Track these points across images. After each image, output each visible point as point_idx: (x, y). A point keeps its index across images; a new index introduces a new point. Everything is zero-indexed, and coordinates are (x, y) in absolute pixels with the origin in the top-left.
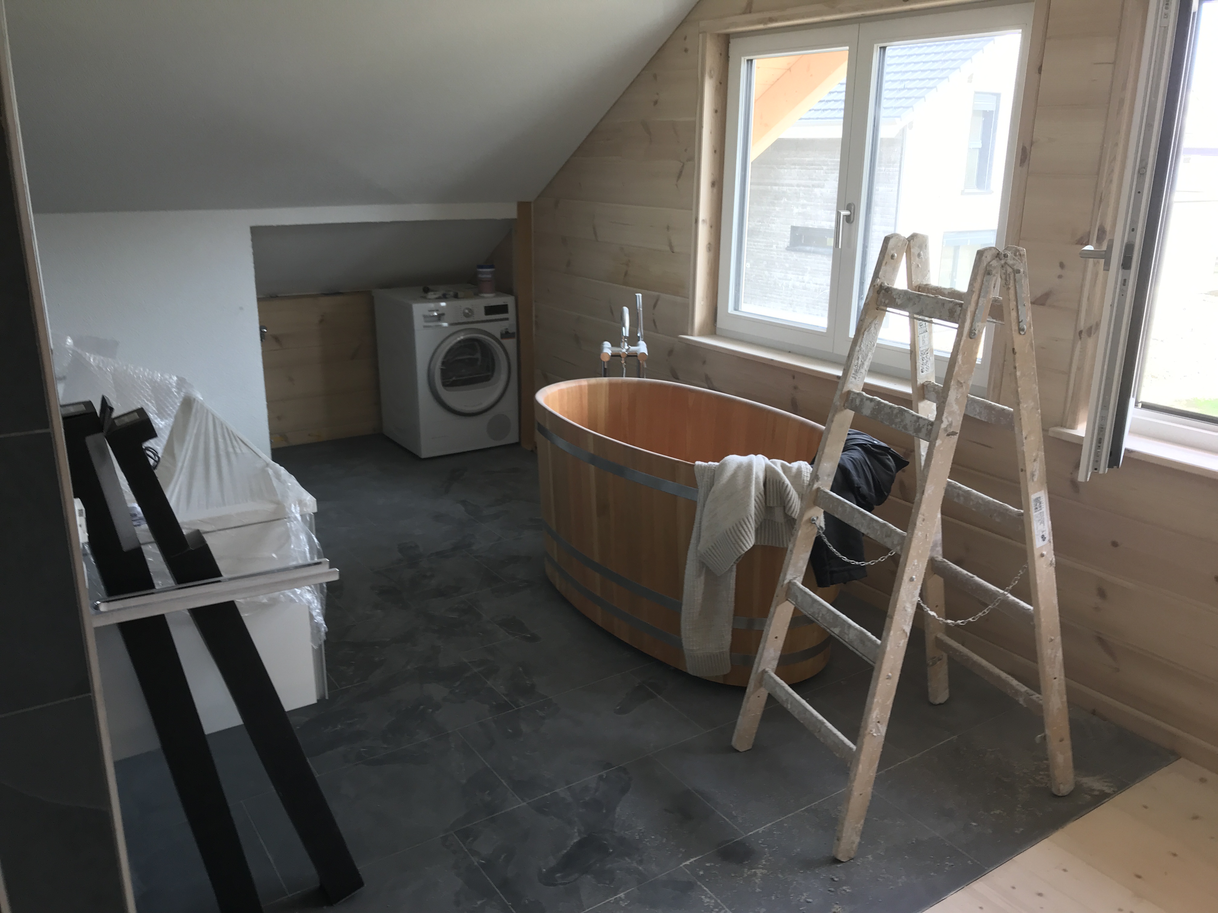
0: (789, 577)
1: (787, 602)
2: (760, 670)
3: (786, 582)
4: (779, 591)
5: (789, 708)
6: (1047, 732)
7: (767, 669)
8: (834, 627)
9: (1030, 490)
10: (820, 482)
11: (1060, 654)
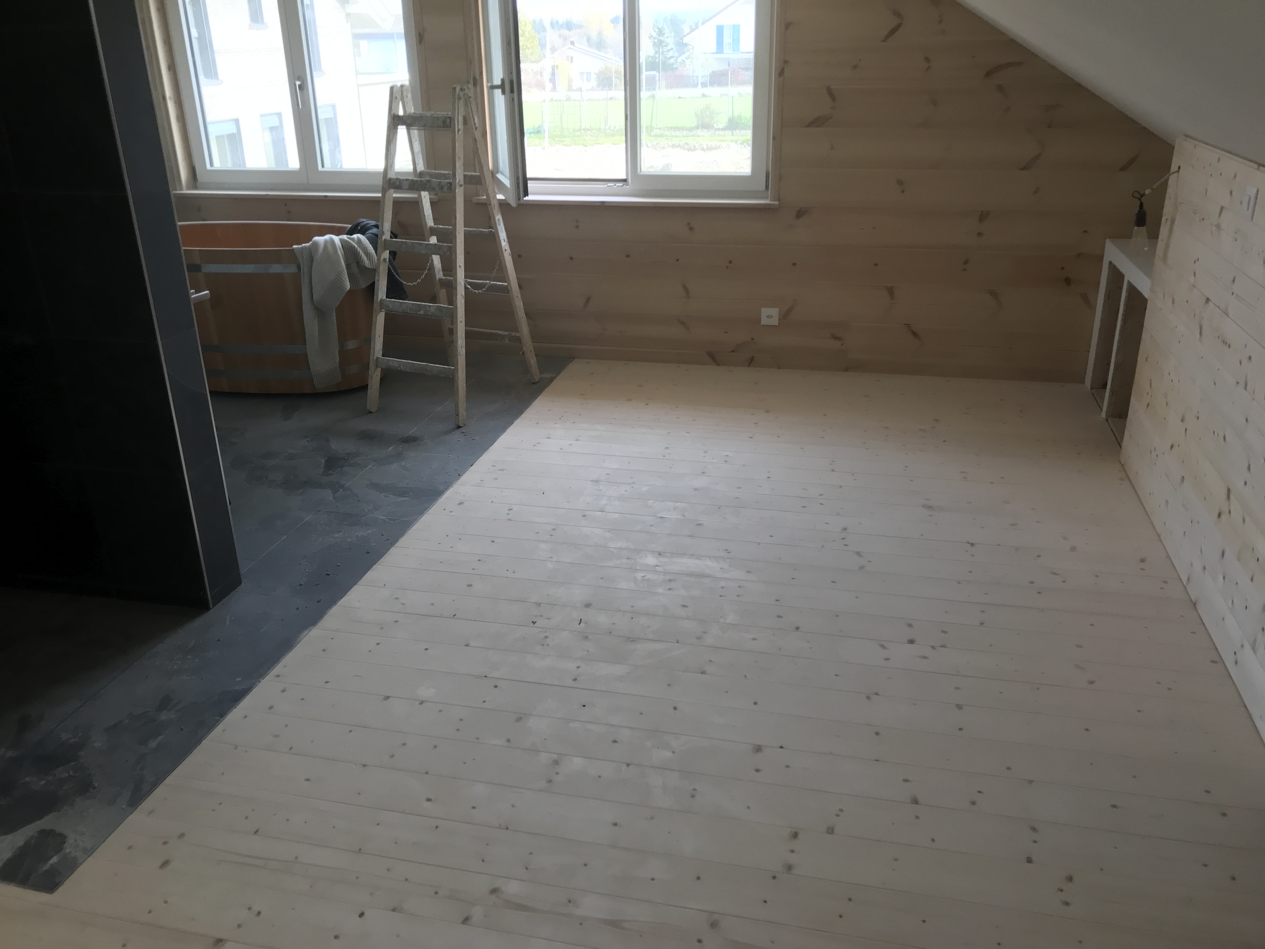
0: (380, 297)
1: (381, 312)
2: (375, 358)
3: (379, 300)
4: (376, 306)
5: (402, 368)
6: (524, 349)
7: (379, 357)
8: (420, 311)
9: (495, 215)
10: (385, 236)
11: (522, 304)
